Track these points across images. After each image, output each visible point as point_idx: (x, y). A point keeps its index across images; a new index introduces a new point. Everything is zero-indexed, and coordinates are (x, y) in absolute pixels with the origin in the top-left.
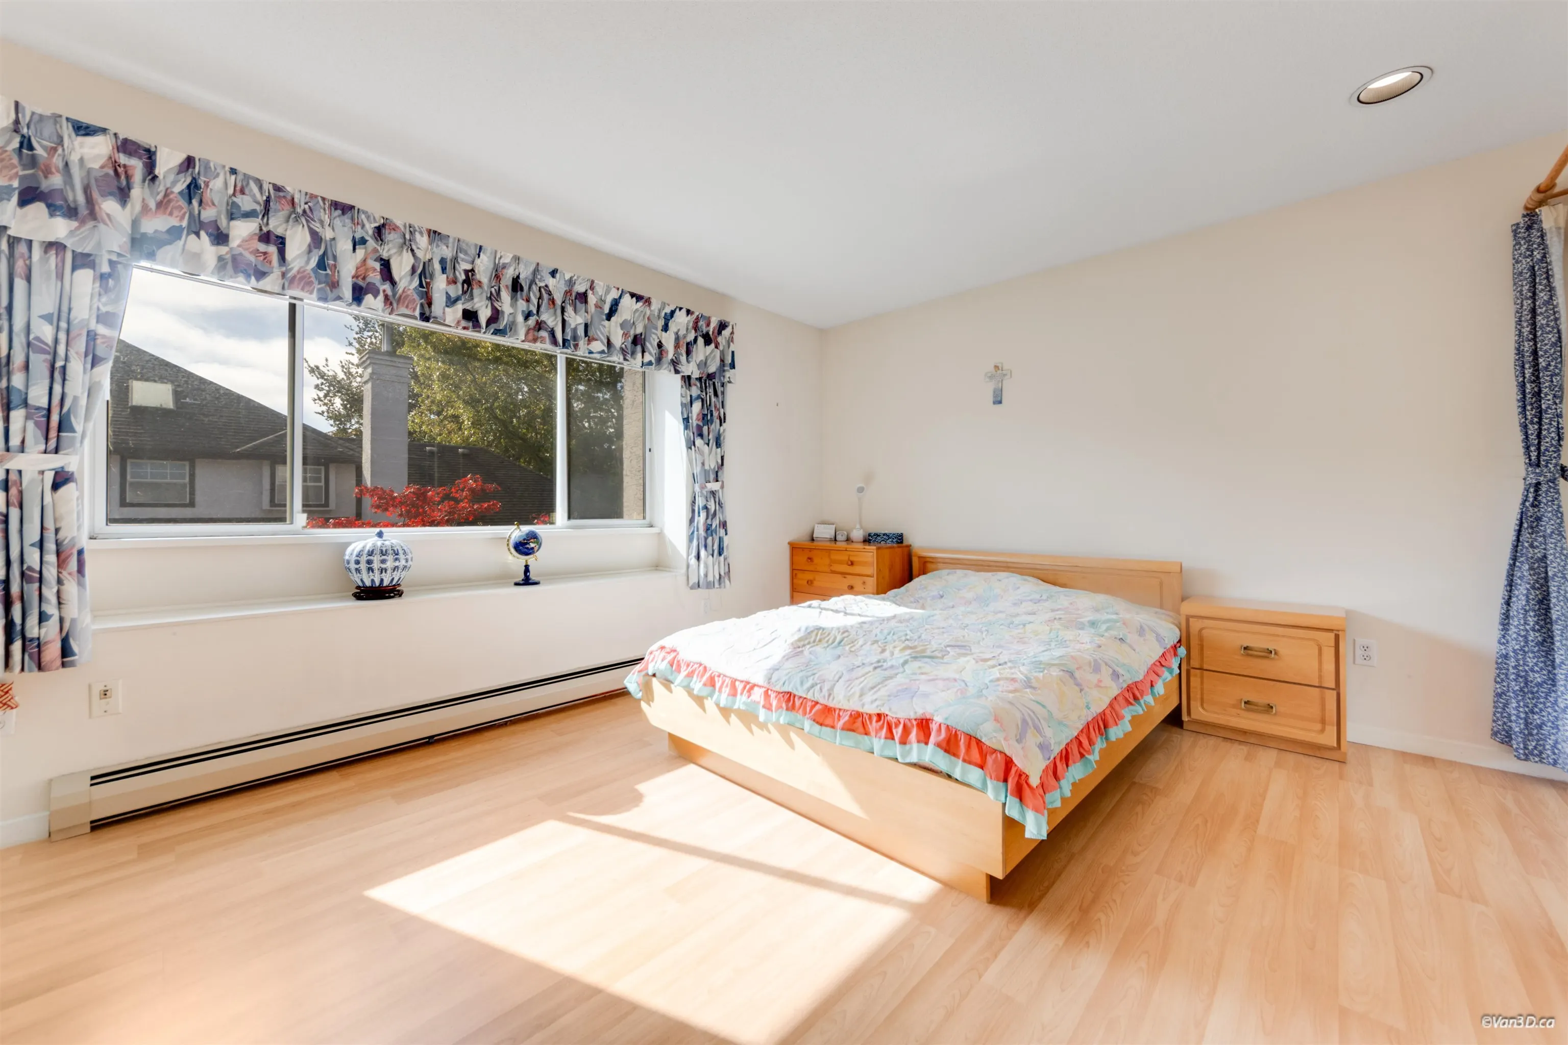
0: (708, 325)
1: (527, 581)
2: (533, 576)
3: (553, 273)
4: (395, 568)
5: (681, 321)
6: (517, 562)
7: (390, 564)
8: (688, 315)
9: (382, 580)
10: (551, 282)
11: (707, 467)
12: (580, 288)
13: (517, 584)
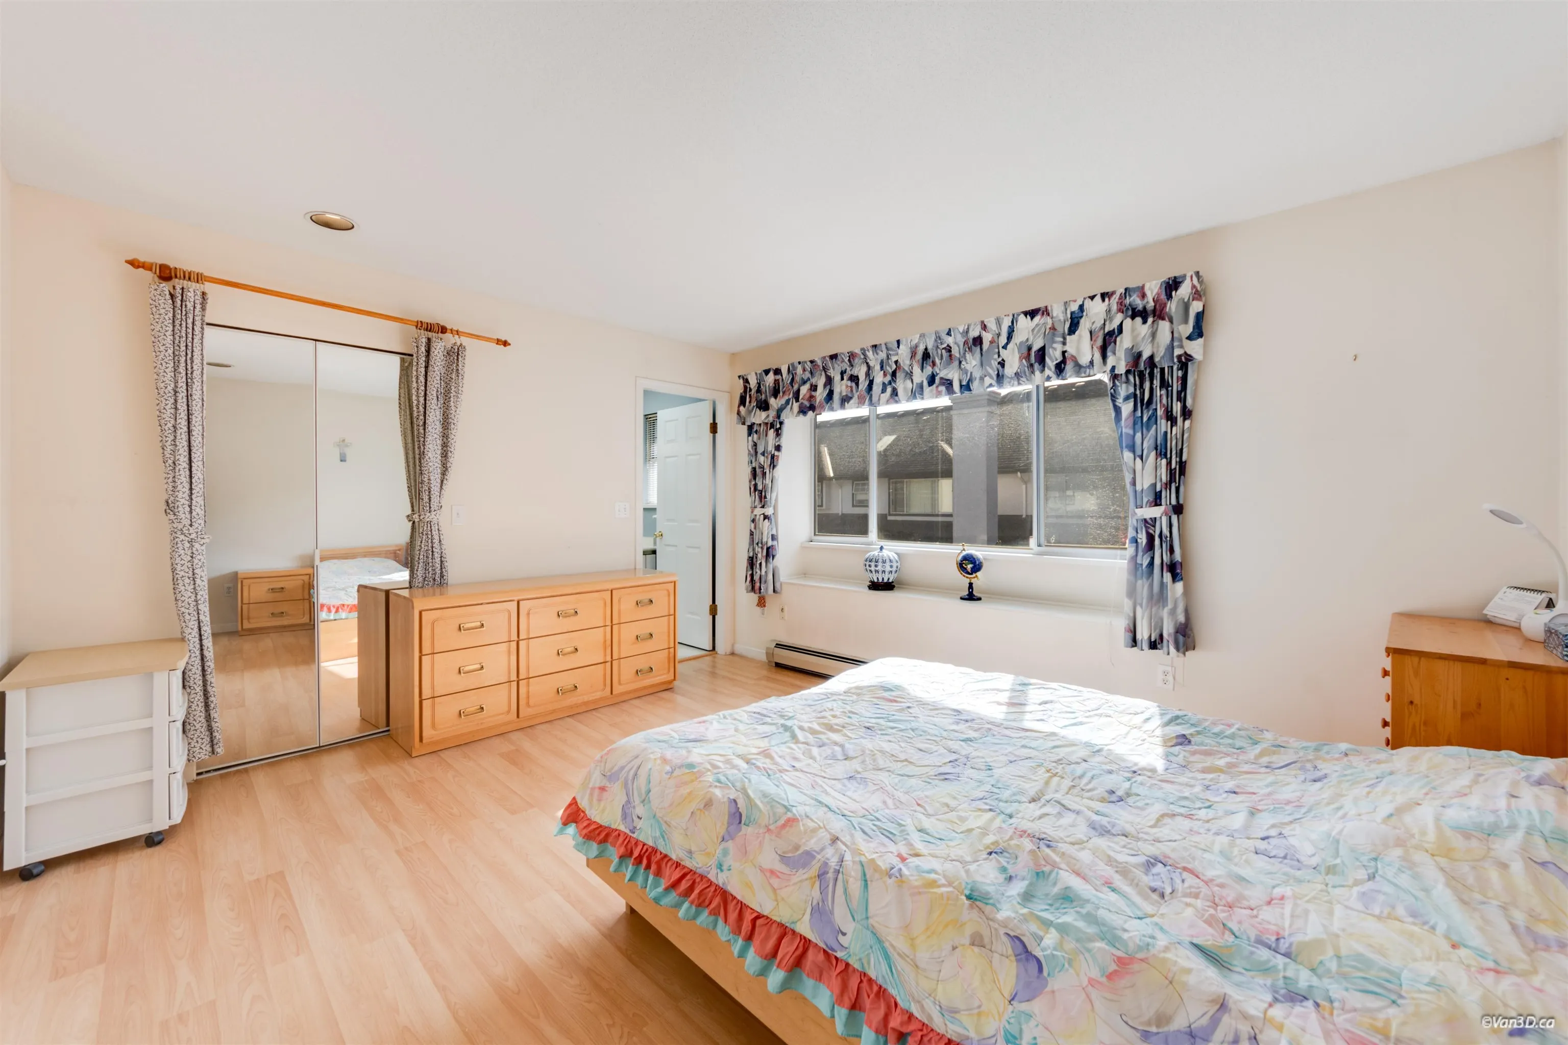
0: (1143, 296)
1: (971, 597)
2: (976, 593)
3: (949, 334)
4: (884, 572)
5: (1096, 310)
6: (964, 581)
7: (880, 568)
8: (1103, 300)
9: (883, 579)
10: (950, 340)
11: (1139, 488)
12: (975, 333)
13: (962, 598)
